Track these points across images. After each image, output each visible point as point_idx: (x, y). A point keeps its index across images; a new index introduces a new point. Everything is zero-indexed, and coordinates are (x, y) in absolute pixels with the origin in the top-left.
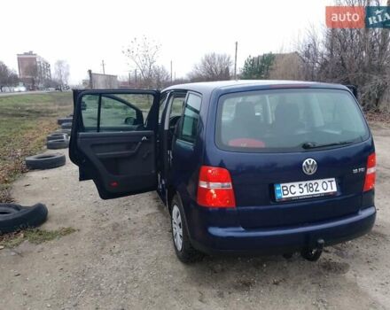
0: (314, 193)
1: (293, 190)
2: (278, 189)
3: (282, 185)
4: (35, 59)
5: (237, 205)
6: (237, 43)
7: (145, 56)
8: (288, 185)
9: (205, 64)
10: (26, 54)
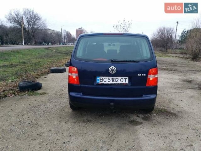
0: (116, 82)
1: (105, 80)
2: (98, 78)
3: (100, 77)
4: (83, 31)
5: (80, 84)
6: (177, 22)
7: (124, 28)
8: (103, 78)
9: (159, 33)
10: (79, 29)
